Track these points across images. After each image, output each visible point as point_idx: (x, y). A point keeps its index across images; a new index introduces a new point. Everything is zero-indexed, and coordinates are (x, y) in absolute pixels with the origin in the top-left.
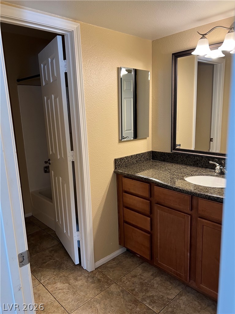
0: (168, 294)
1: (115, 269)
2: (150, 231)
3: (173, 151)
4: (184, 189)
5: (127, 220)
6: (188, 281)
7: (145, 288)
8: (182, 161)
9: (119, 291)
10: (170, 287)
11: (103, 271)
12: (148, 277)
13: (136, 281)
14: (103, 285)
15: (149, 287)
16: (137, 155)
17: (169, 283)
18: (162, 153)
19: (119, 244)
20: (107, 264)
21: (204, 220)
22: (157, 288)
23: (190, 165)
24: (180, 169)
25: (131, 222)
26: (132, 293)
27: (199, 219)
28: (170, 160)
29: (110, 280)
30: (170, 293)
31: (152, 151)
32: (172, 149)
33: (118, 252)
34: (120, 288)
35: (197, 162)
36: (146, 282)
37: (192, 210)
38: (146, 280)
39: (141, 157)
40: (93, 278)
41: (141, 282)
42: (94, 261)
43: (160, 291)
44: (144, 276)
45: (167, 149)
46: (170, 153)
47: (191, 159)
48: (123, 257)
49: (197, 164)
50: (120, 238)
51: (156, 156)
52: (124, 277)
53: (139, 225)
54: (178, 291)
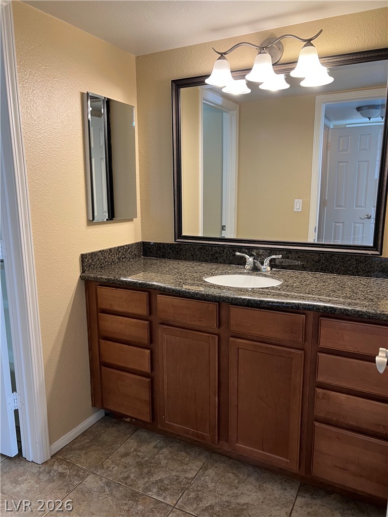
0: (185, 471)
1: (90, 450)
2: (150, 373)
3: (177, 240)
4: (208, 293)
5: (108, 361)
6: (216, 443)
7: (146, 470)
8: (193, 255)
9: (102, 484)
10: (188, 459)
11: (66, 457)
12: (149, 452)
13: (129, 462)
14: (71, 481)
15: (152, 467)
16: (118, 247)
17: (183, 454)
18: (160, 243)
19: (92, 406)
20: (73, 444)
21: (239, 340)
22: (167, 466)
23: (206, 261)
24: (192, 267)
25: (116, 363)
26: (126, 484)
27: (232, 339)
28: (174, 256)
29: (82, 471)
30: (189, 468)
31: (143, 242)
32: (177, 237)
33: (91, 420)
34: (104, 479)
35: (217, 255)
36: (147, 460)
37: (219, 326)
38: (146, 457)
39: (126, 251)
40: (49, 473)
41: (138, 462)
42: (48, 444)
43: (171, 470)
44: (142, 451)
45: (168, 238)
46: (173, 244)
47: (207, 251)
48: (100, 426)
49: (217, 258)
50: (93, 395)
51: (150, 251)
52: (107, 460)
53: (130, 366)
54: (200, 464)
